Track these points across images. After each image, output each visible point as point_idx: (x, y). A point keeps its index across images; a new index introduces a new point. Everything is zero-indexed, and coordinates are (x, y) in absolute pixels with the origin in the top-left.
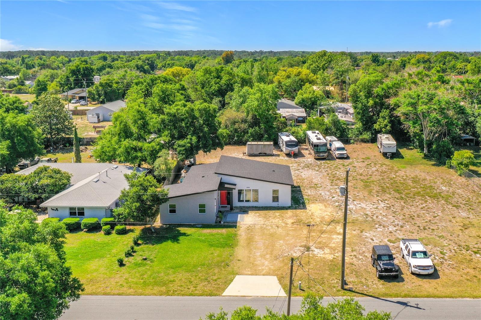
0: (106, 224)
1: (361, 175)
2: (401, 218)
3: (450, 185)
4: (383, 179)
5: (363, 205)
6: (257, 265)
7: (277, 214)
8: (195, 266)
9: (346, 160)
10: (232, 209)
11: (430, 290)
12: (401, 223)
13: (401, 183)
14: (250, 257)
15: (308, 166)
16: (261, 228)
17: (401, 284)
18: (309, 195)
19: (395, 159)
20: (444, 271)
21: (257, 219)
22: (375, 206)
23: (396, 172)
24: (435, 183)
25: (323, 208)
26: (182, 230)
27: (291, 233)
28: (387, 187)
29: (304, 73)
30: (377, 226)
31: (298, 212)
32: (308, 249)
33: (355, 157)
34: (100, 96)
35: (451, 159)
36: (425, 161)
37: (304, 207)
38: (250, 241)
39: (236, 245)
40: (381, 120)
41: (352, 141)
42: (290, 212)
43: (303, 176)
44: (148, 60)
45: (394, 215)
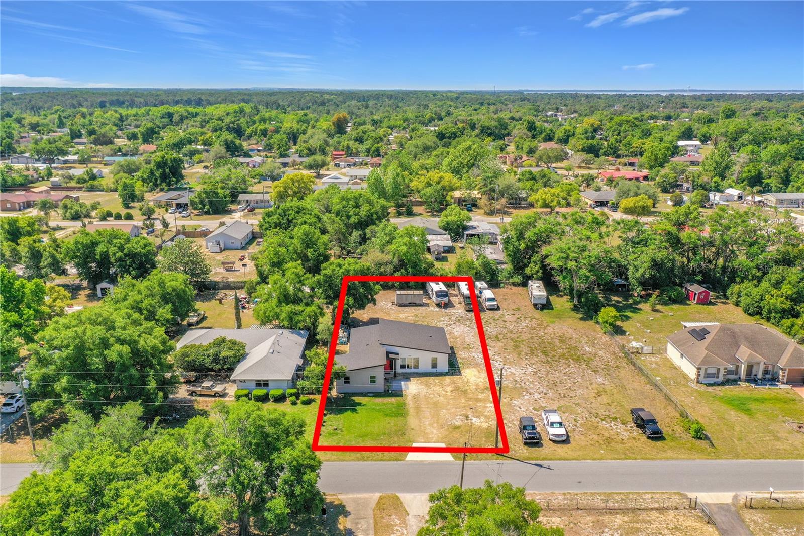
0: (292, 395)
1: (511, 332)
2: (545, 384)
3: (594, 345)
4: (532, 338)
5: (513, 370)
6: (427, 433)
7: (437, 381)
8: (378, 435)
9: (496, 312)
10: (395, 376)
11: (562, 454)
12: (545, 391)
13: (548, 343)
14: (420, 426)
15: (460, 320)
16: (425, 396)
17: (541, 448)
18: (463, 359)
19: (545, 311)
20: (575, 438)
21: (420, 387)
22: (523, 371)
23: (545, 328)
24: (580, 342)
25: (477, 373)
26: (357, 399)
27: (451, 401)
28: (535, 348)
29: (446, 179)
30: (524, 393)
31: (455, 377)
32: (467, 417)
33: (505, 307)
34: (204, 206)
35: (598, 314)
36: (573, 314)
37: (460, 374)
38: (418, 409)
39: (408, 415)
40: (532, 265)
41: (502, 285)
42: (448, 379)
43: (456, 334)
44: (233, 123)
45: (539, 381)
